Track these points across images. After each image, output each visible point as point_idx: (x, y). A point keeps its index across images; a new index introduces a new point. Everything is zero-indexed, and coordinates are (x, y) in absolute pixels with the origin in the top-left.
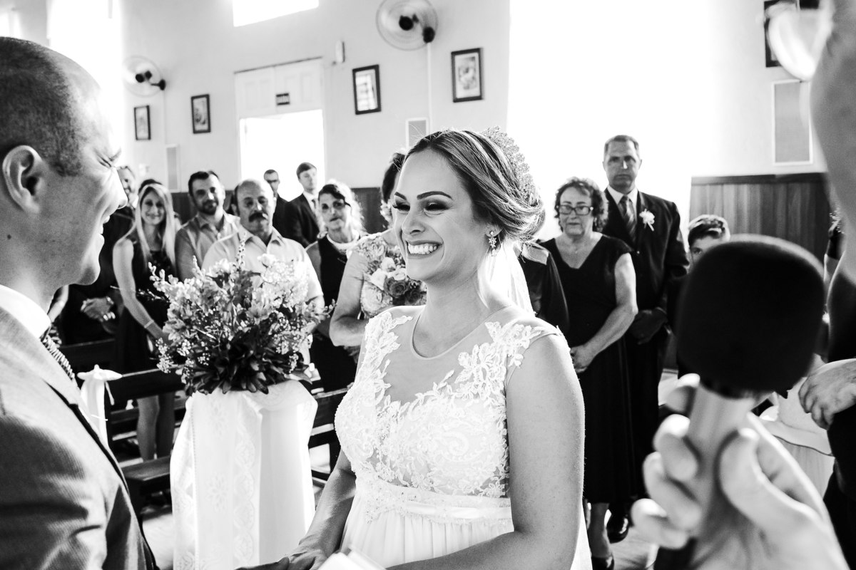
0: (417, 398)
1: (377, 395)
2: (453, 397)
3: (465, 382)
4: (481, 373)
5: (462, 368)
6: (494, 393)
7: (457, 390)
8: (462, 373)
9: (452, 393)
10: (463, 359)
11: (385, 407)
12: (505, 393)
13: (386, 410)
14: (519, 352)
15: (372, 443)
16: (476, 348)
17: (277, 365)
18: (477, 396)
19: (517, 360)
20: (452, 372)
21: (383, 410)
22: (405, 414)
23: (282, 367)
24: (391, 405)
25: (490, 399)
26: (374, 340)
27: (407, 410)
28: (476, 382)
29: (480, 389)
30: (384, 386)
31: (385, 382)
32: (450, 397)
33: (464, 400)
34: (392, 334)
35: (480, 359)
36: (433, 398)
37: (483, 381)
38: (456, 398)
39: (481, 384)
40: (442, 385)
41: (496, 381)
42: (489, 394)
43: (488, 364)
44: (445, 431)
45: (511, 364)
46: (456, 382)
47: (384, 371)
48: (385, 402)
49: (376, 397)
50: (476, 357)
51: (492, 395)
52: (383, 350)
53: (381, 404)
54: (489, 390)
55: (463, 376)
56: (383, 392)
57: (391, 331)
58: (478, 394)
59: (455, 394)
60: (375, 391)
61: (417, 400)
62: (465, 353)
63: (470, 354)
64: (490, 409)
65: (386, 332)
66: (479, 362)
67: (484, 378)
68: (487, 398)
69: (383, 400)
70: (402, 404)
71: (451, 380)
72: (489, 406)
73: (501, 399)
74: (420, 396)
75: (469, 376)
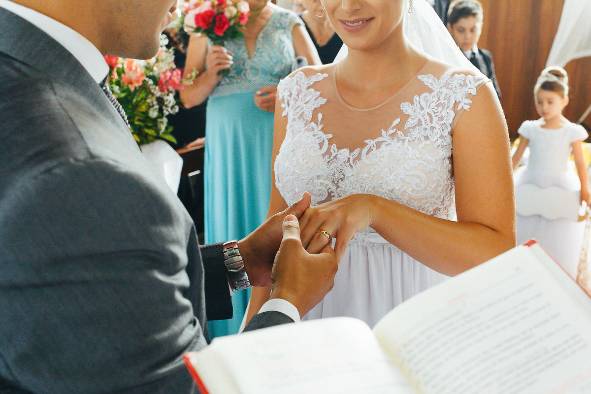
0: (366, 144)
1: (321, 145)
2: (406, 141)
3: (414, 127)
4: (427, 118)
5: (408, 116)
6: (443, 134)
7: (408, 135)
8: (409, 119)
9: (404, 138)
10: (406, 107)
11: (334, 155)
12: (452, 134)
13: (335, 157)
14: (467, 98)
15: (326, 187)
16: (416, 98)
17: (149, 128)
18: (427, 138)
19: (465, 104)
20: (399, 120)
21: (332, 158)
22: (359, 158)
23: (153, 129)
24: (340, 152)
25: (440, 140)
26: (295, 98)
27: (360, 154)
28: (424, 126)
29: (428, 132)
30: (326, 137)
31: (325, 133)
32: (404, 140)
33: (416, 142)
34: (312, 90)
35: (423, 106)
36: (387, 143)
37: (430, 125)
38: (409, 141)
39: (428, 128)
40: (391, 132)
41: (445, 123)
42: (439, 135)
43: (434, 110)
44: (407, 170)
45: (459, 108)
46: (406, 128)
47: (319, 123)
48: (332, 151)
49: (321, 148)
50: (419, 105)
51: (442, 137)
52: (307, 105)
53: (328, 152)
54: (439, 133)
55: (410, 123)
56: (326, 143)
57: (309, 88)
58: (427, 136)
59: (408, 138)
60: (318, 141)
61: (368, 147)
62: (407, 103)
63: (412, 103)
64: (440, 149)
65: (304, 90)
66: (422, 108)
67: (431, 122)
68: (438, 139)
69: (329, 149)
70: (351, 151)
71: (400, 127)
72: (439, 146)
73: (449, 139)
74: (371, 143)
75: (416, 121)
